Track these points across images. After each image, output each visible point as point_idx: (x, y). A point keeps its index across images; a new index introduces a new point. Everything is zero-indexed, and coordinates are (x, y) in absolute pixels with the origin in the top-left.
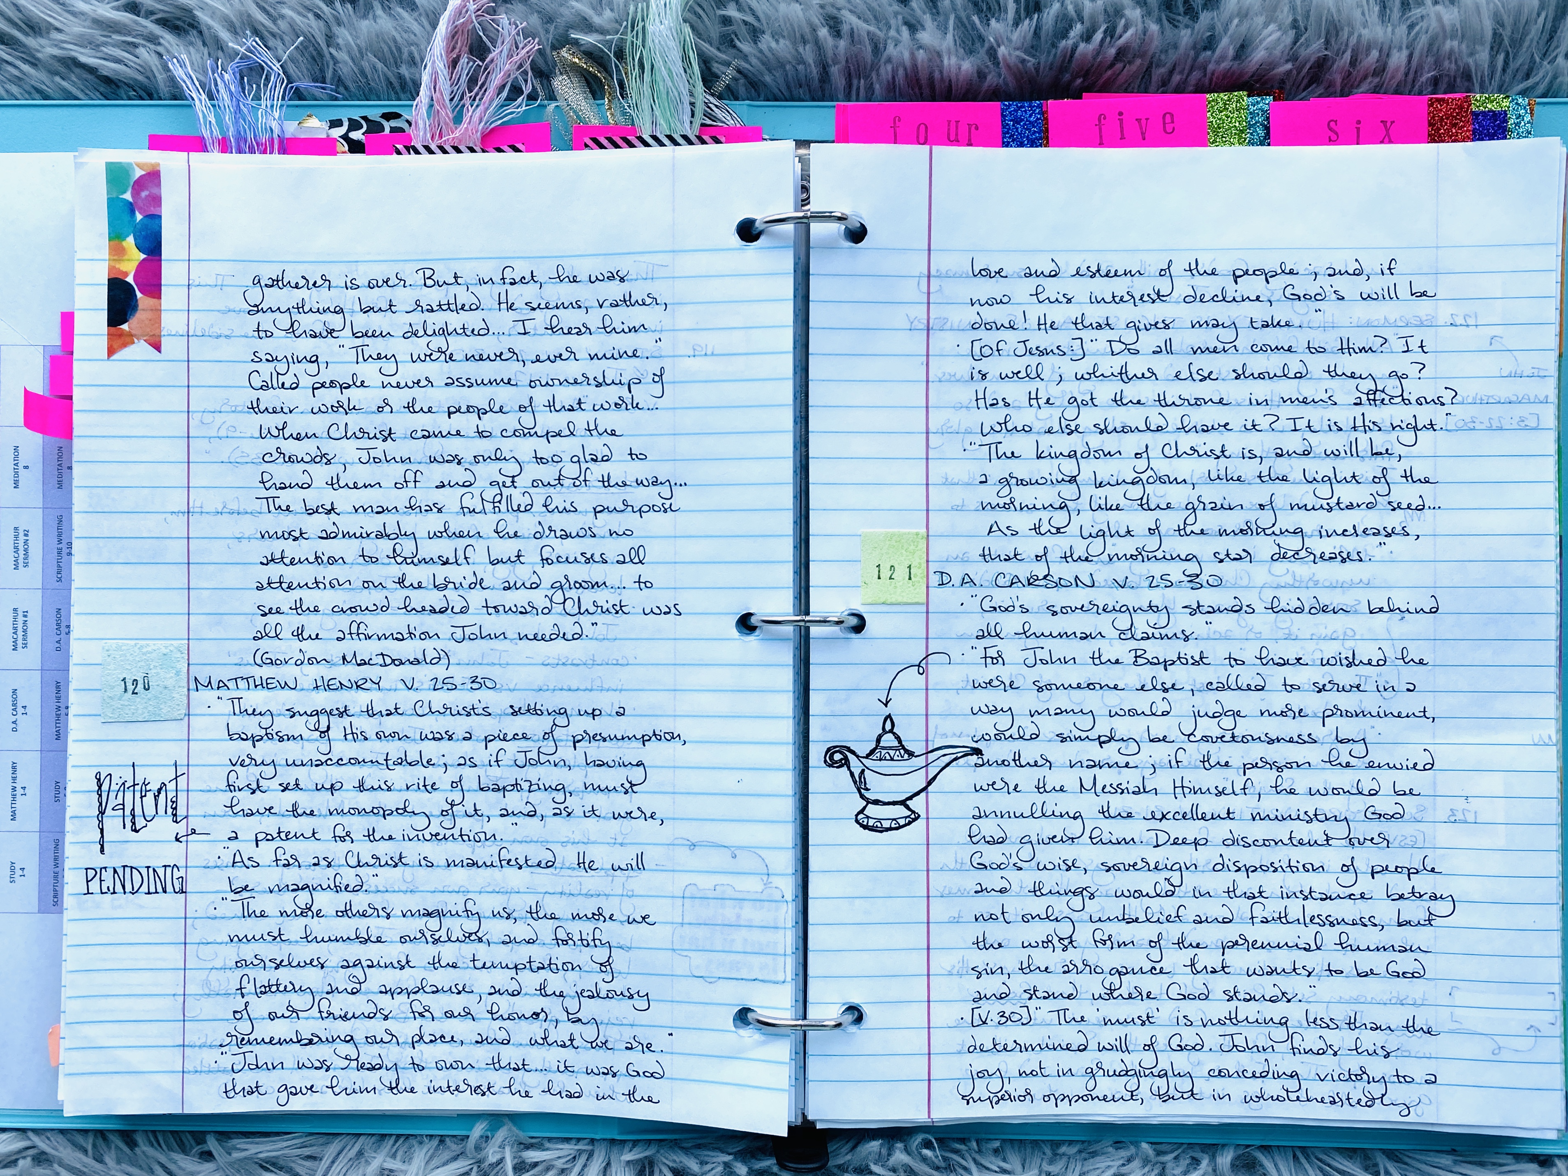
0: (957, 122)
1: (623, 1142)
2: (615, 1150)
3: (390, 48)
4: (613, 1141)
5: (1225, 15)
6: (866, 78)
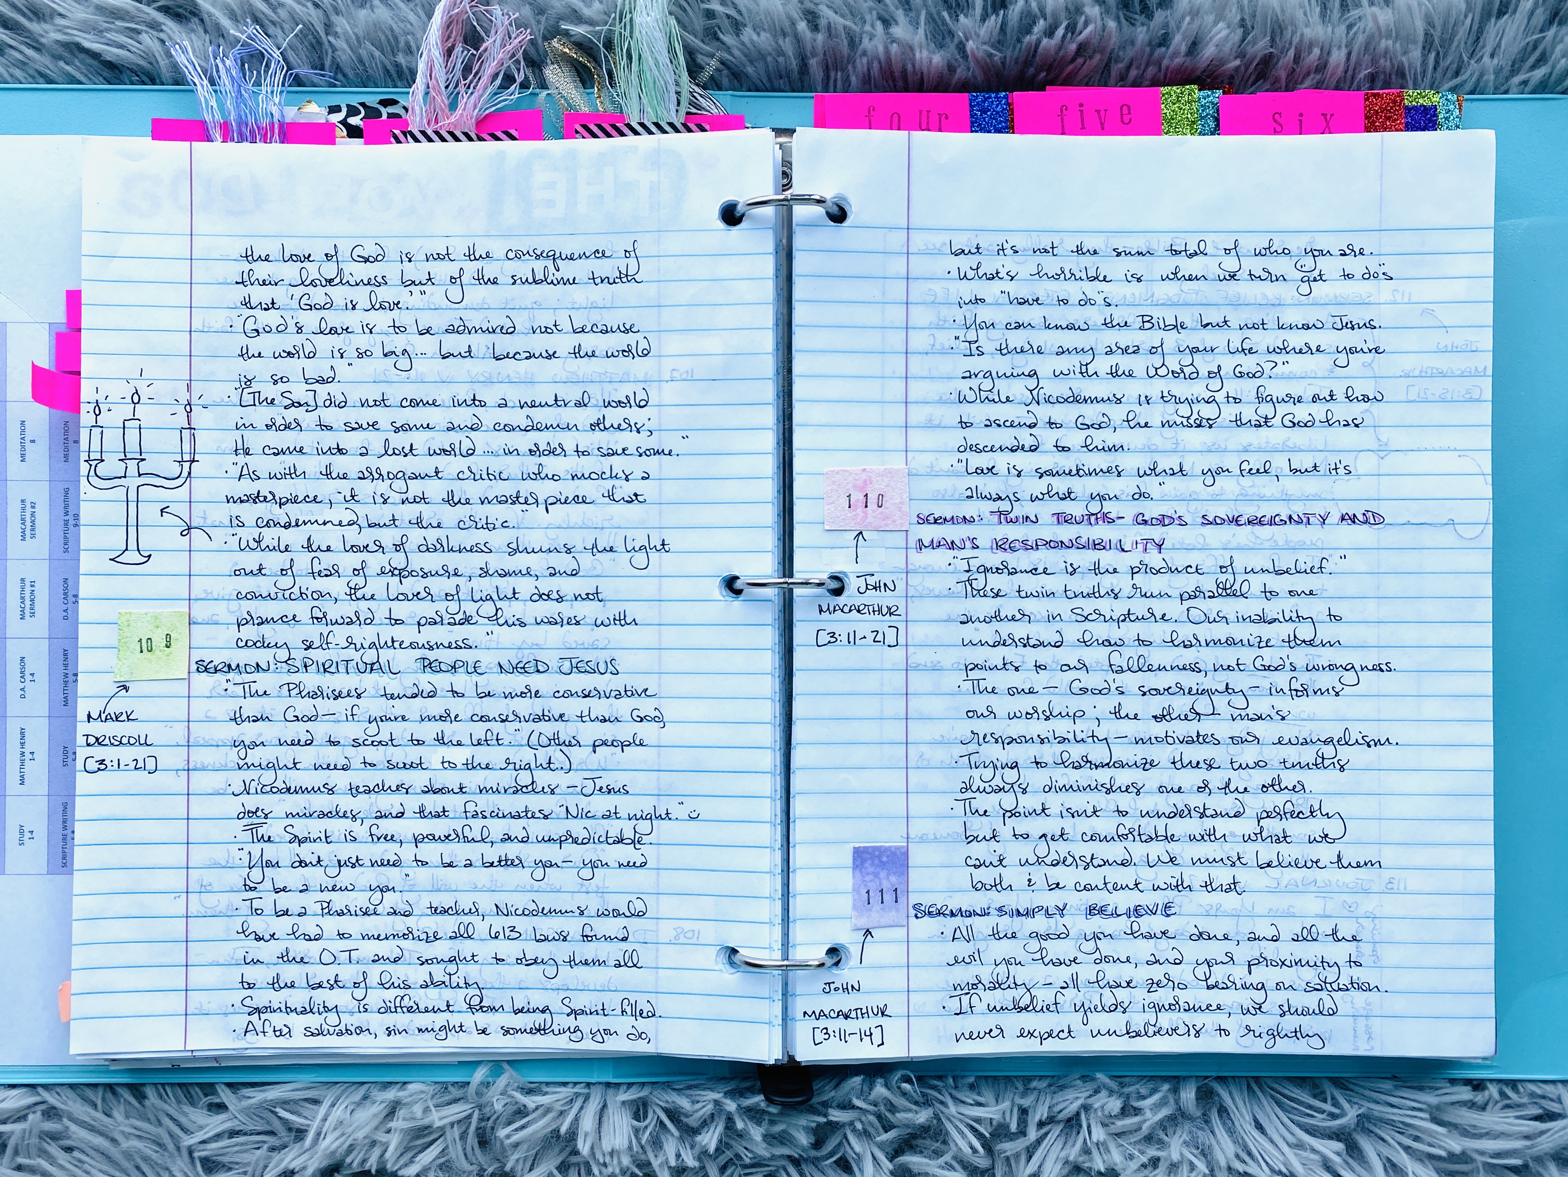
0: (928, 112)
1: (619, 1084)
2: (611, 1091)
3: (387, 37)
4: (608, 1085)
5: (1178, 15)
6: (843, 70)
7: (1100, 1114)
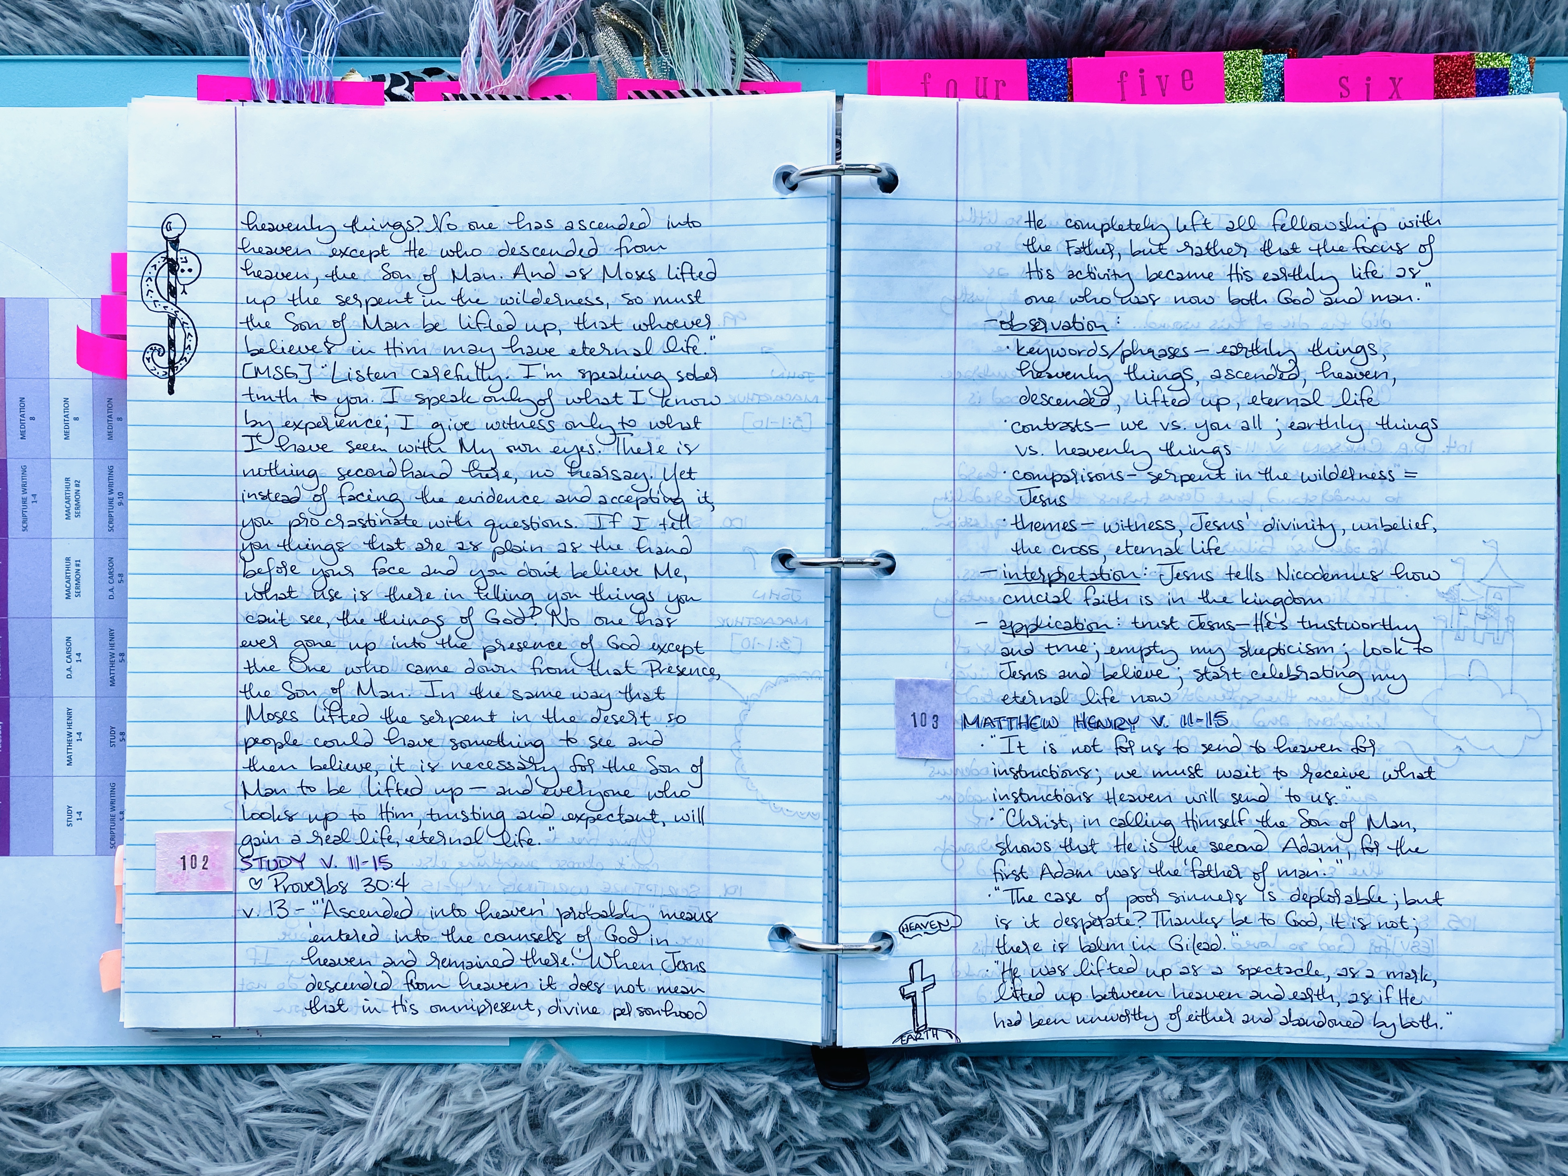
0: (985, 79)
1: (671, 1067)
4: (661, 1066)
6: (897, 35)
7: (1159, 1097)
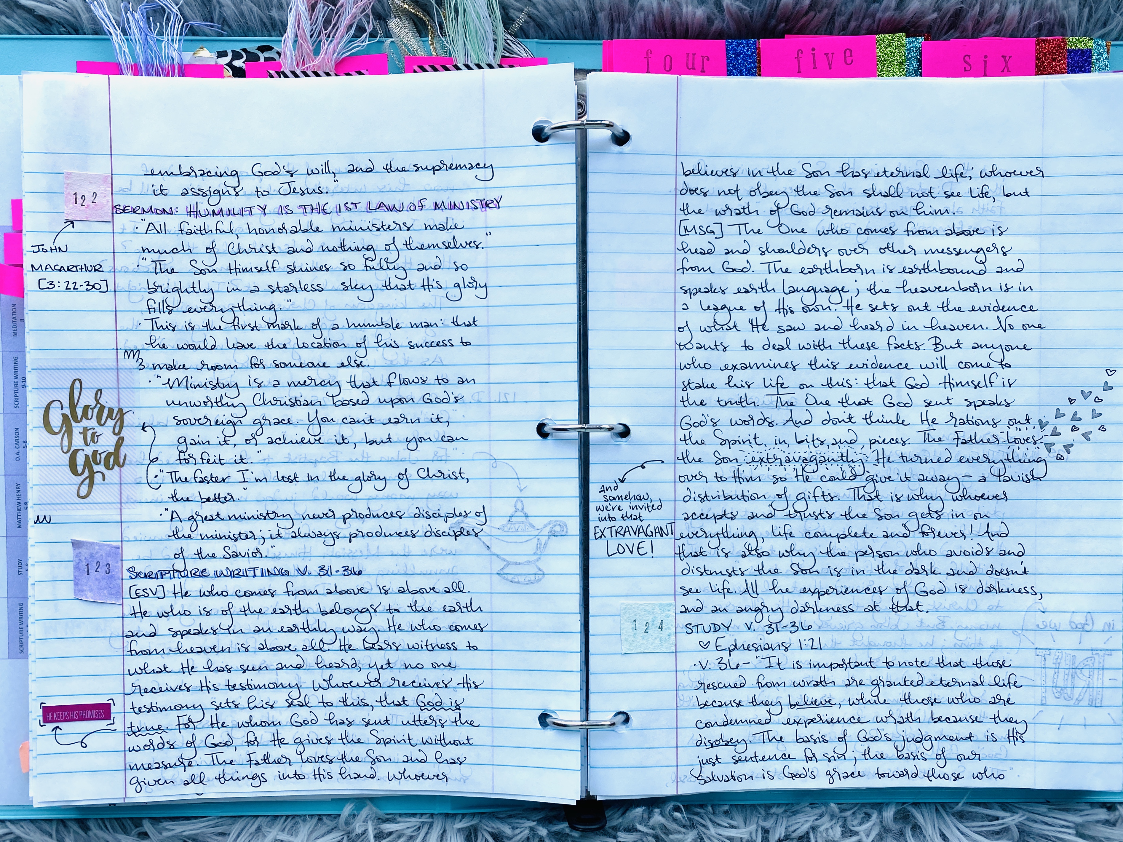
0: (694, 55)
1: (455, 815)
2: (449, 821)
4: (447, 815)
6: (625, 22)
7: (825, 834)
